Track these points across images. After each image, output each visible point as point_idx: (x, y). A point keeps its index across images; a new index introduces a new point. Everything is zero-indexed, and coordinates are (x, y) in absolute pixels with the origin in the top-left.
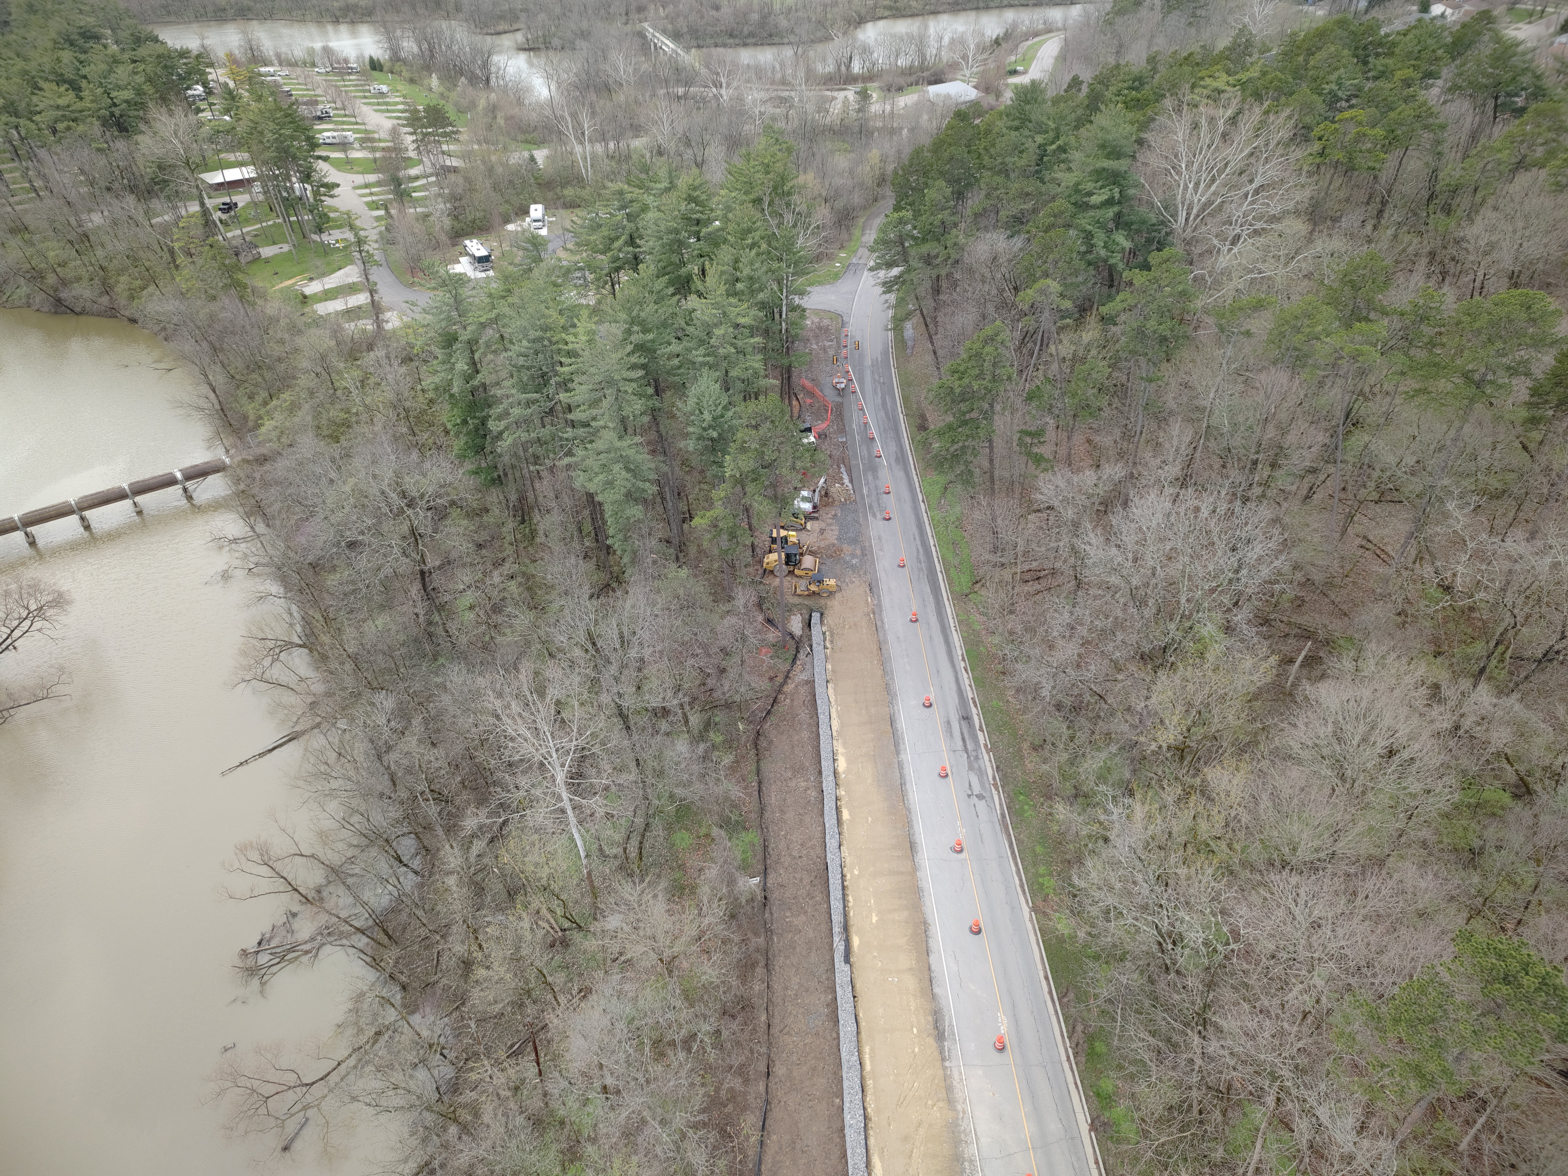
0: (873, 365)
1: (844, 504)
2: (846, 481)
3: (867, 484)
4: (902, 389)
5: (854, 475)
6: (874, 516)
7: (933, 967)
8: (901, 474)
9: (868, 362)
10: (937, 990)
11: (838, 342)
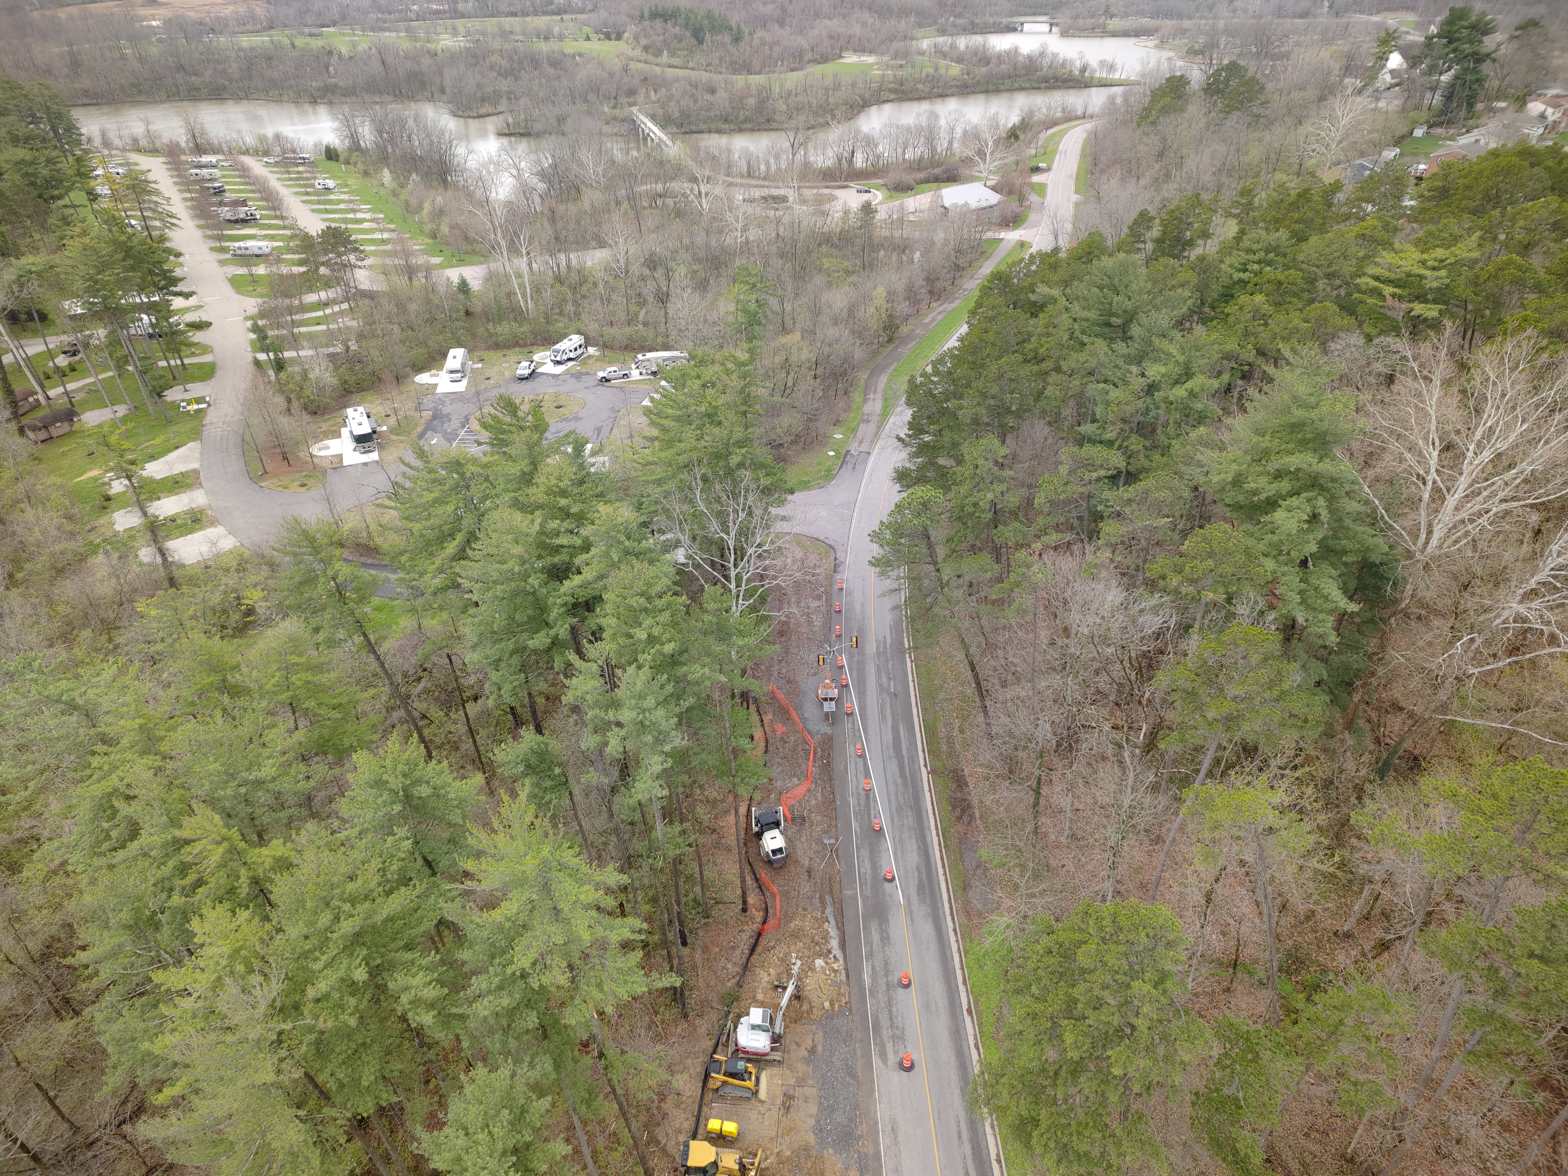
0: (879, 654)
1: (830, 1015)
2: (834, 943)
3: (870, 955)
4: (924, 710)
5: (849, 928)
6: (883, 1055)
8: (927, 929)
9: (871, 648)
11: (829, 603)
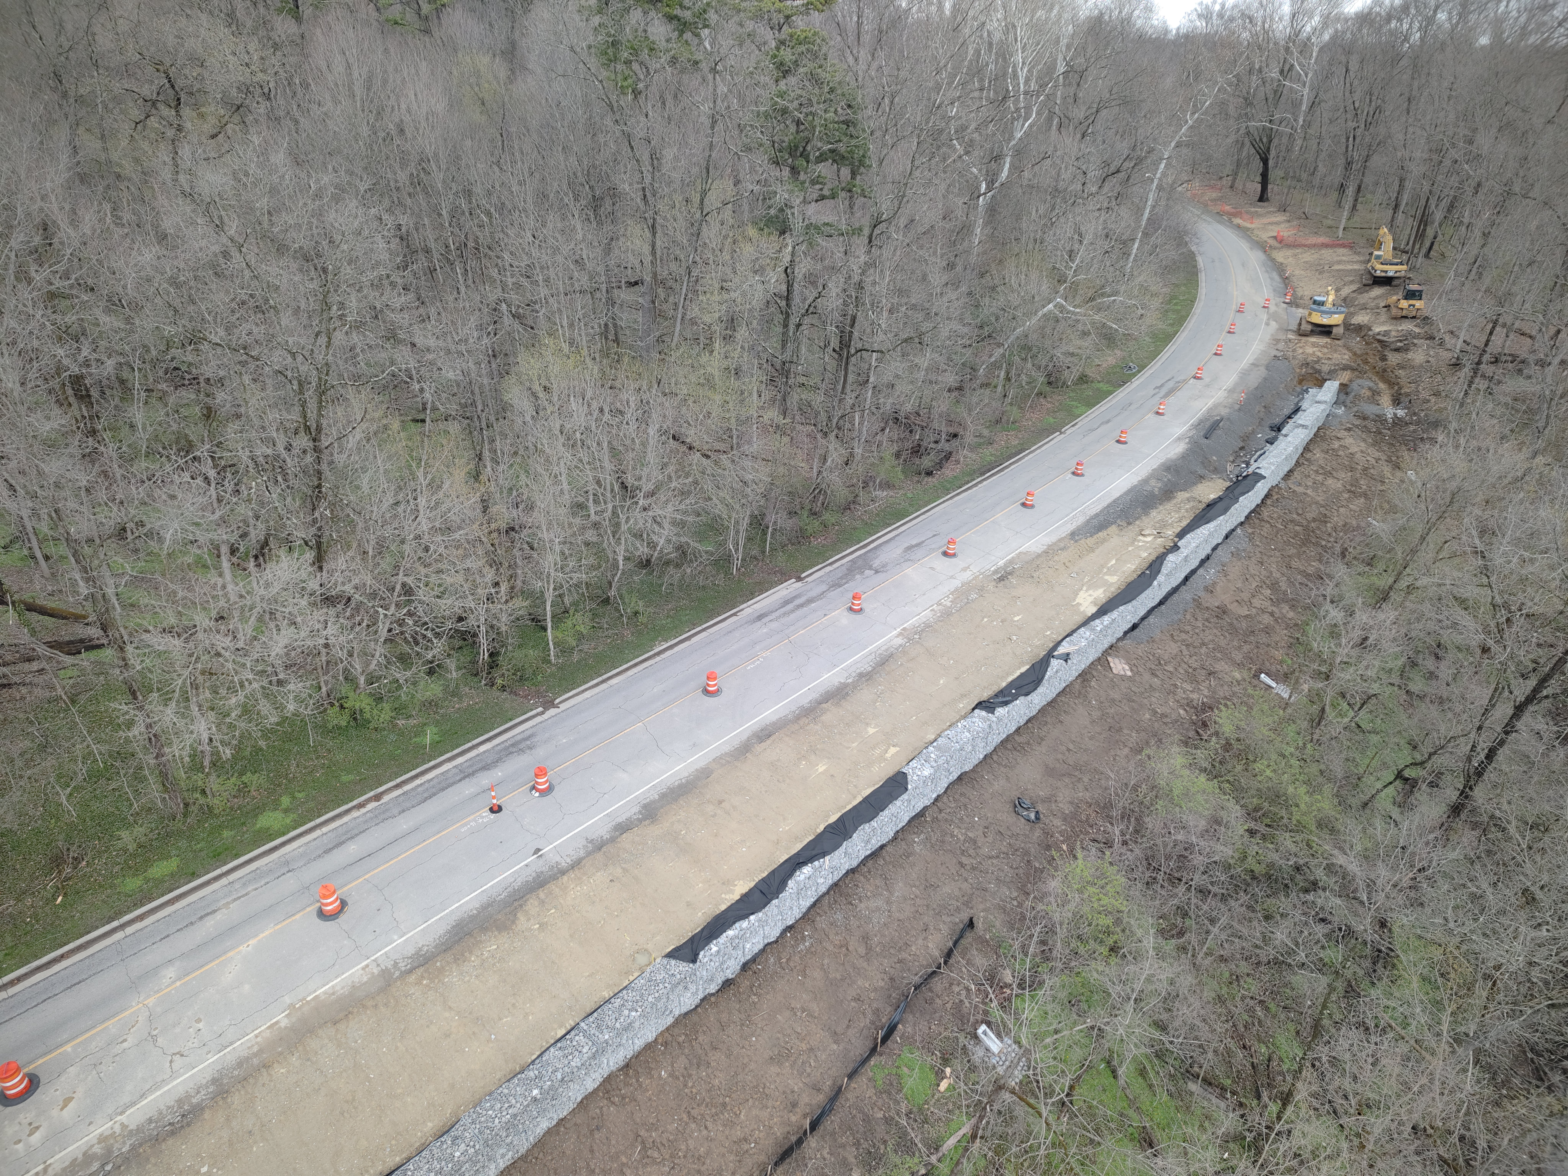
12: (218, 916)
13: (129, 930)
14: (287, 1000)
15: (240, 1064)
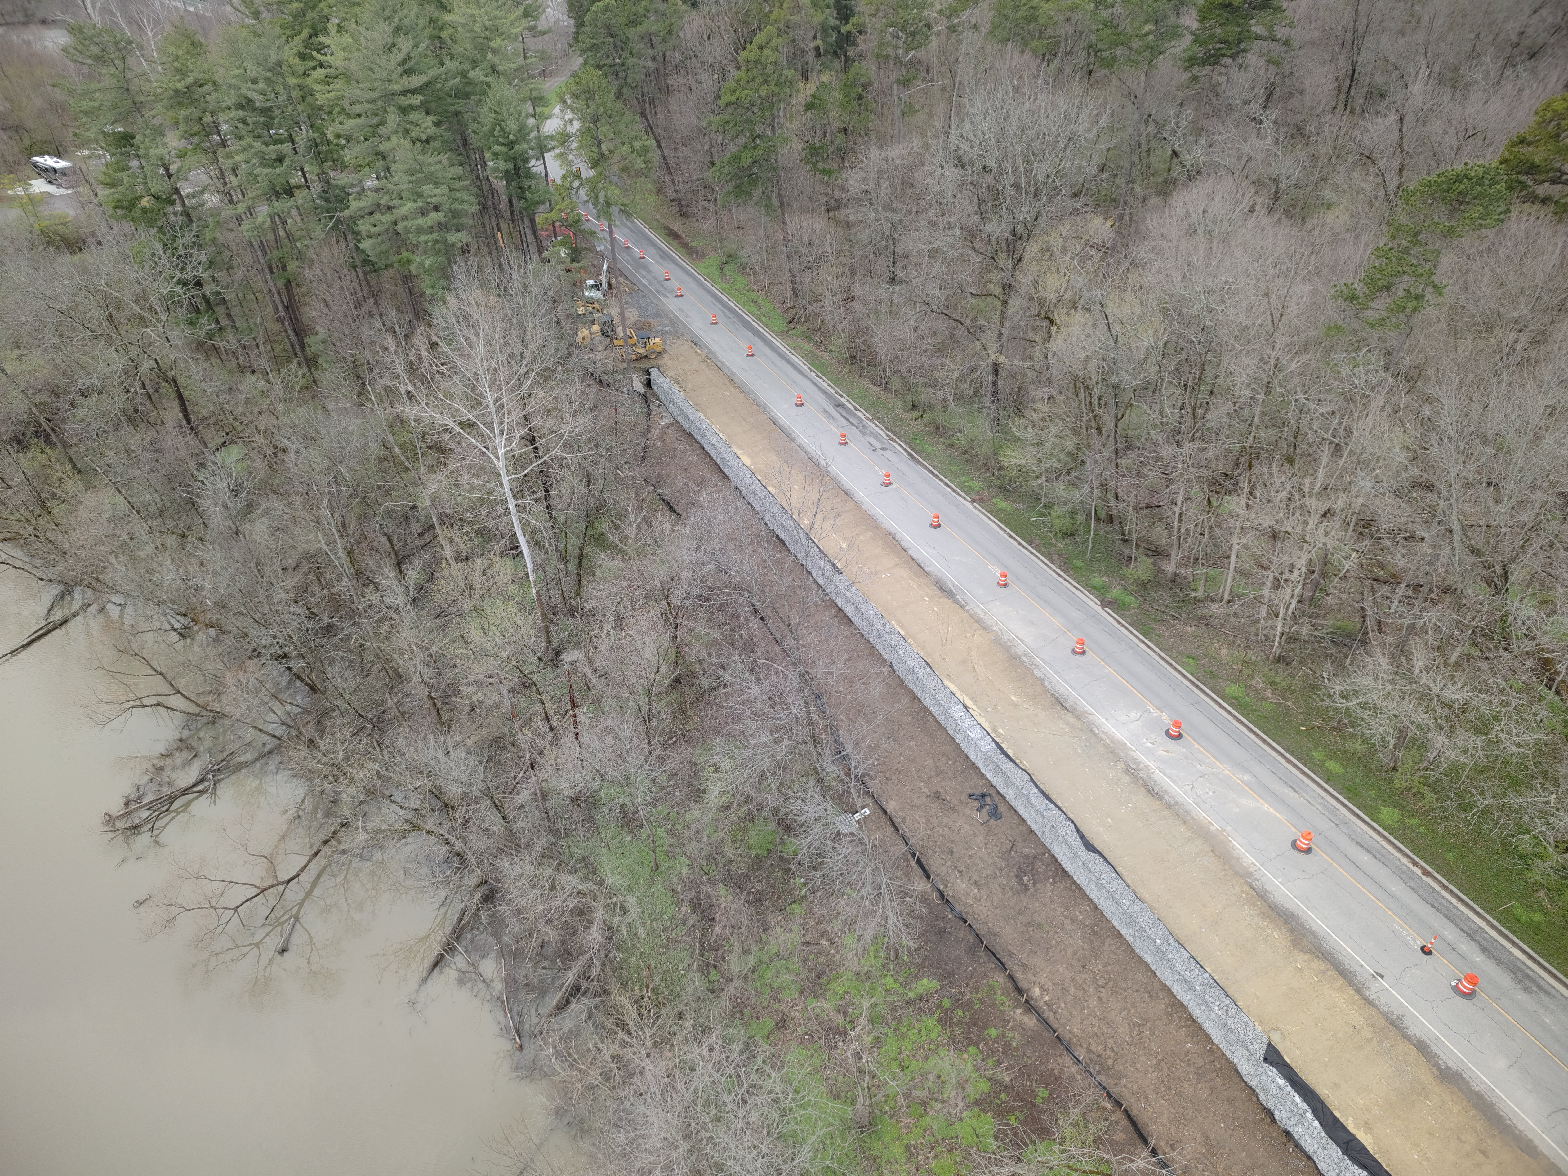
1: (631, 293)
3: (644, 278)
6: (665, 296)
7: (915, 557)
8: (672, 266)
10: (927, 569)
12: (1292, 794)
13: (1280, 758)
14: (1229, 828)
15: (1186, 812)
